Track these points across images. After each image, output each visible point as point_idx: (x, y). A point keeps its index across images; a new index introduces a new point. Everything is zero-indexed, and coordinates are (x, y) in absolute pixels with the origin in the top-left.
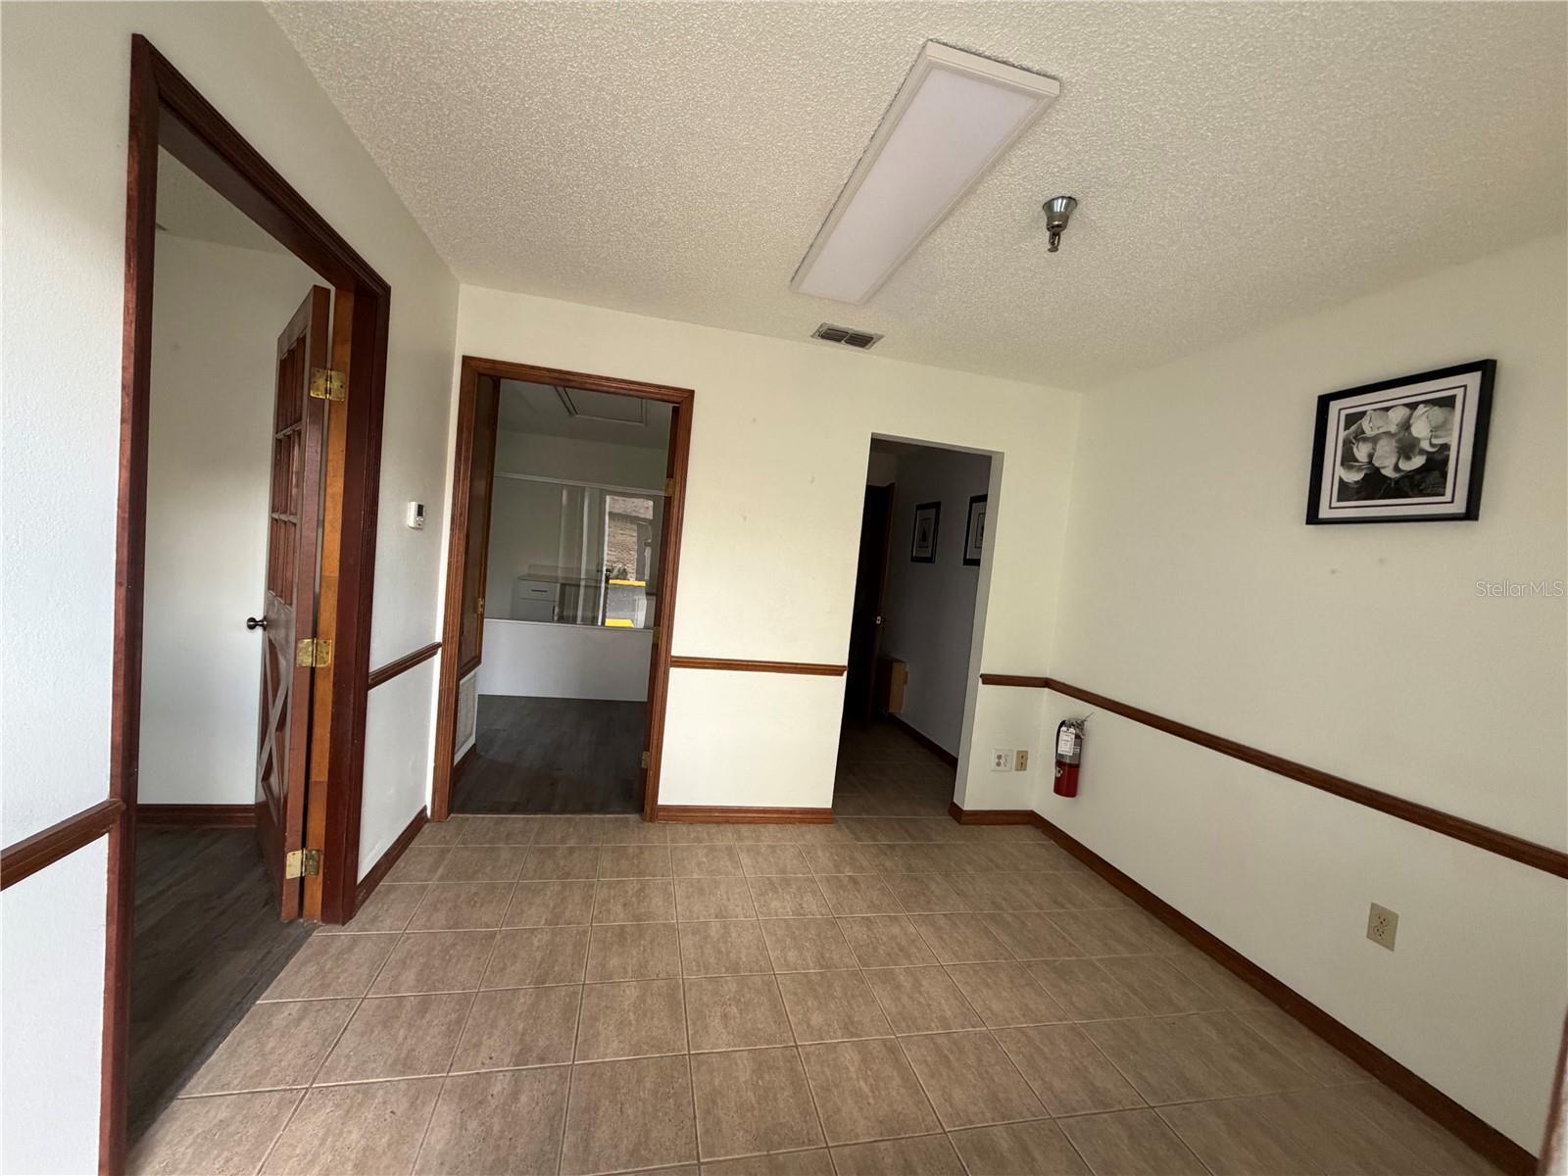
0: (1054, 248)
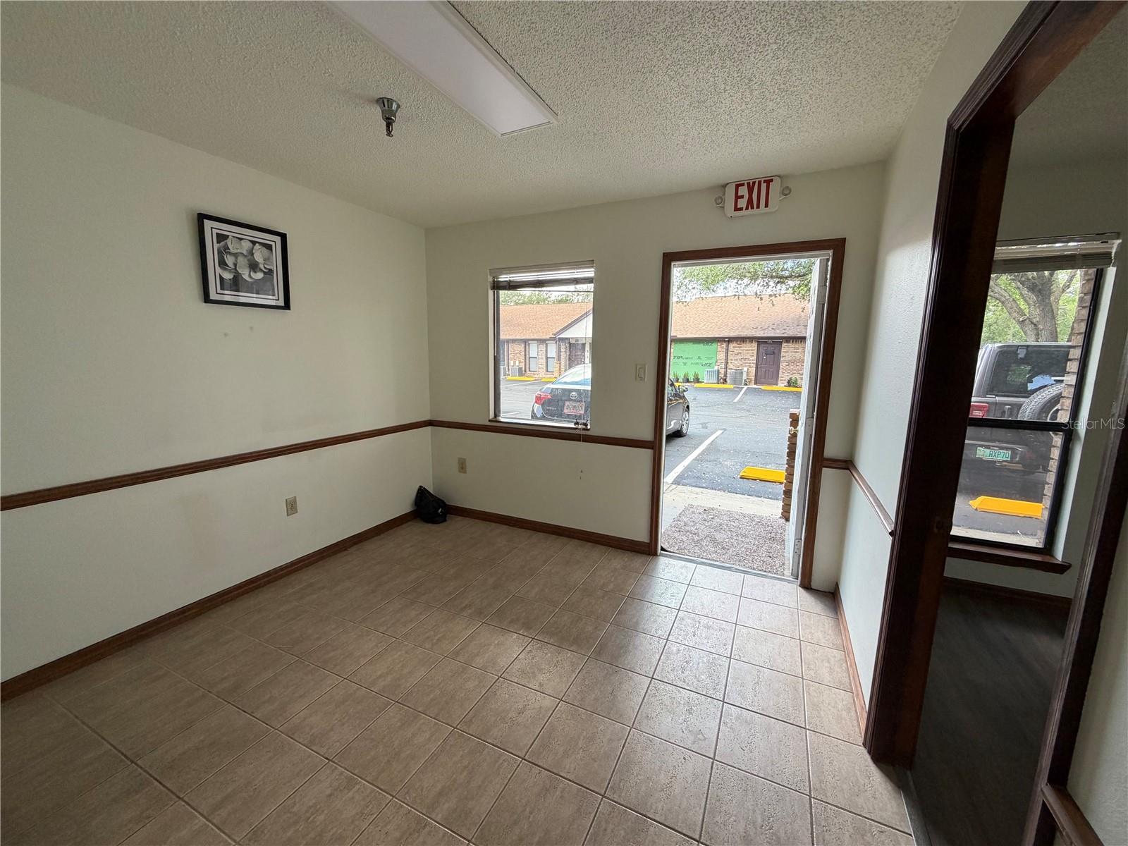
0: (389, 133)
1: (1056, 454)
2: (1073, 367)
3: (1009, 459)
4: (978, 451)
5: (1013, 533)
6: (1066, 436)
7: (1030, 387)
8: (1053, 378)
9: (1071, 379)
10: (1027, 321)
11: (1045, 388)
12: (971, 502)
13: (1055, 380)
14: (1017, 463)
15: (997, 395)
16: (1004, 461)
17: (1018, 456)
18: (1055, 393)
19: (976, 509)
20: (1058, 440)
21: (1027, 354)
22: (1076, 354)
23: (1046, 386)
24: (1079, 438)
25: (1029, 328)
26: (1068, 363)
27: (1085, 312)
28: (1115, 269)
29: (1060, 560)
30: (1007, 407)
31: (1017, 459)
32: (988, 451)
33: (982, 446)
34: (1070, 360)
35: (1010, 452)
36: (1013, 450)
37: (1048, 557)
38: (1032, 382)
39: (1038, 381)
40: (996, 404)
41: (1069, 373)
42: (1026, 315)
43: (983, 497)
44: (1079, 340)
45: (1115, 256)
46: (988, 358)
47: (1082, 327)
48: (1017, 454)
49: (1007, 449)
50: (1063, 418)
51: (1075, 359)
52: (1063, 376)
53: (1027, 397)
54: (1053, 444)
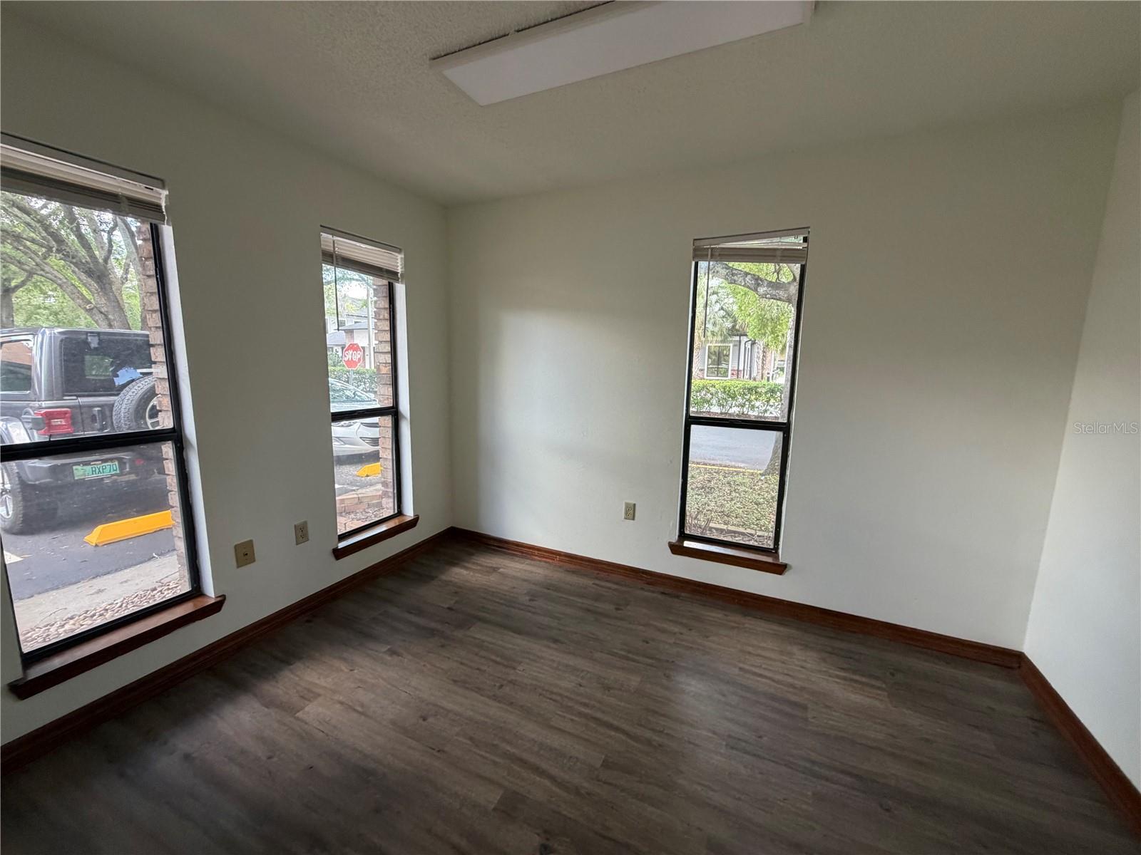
1: (171, 467)
2: (158, 354)
3: (118, 472)
4: (75, 471)
5: (149, 560)
6: (176, 445)
7: (119, 381)
8: (139, 371)
9: (161, 371)
10: (95, 309)
11: (134, 383)
12: (87, 539)
13: (141, 373)
14: (129, 473)
15: (78, 396)
16: (112, 475)
17: (128, 466)
18: (145, 388)
19: (96, 545)
20: (168, 449)
21: (100, 342)
22: (157, 337)
23: (133, 381)
24: (191, 445)
25: (99, 317)
26: (151, 348)
27: (152, 283)
28: (171, 228)
29: (213, 596)
30: (97, 409)
31: (128, 470)
32: (88, 468)
33: (78, 464)
34: (153, 346)
35: (117, 463)
36: (120, 460)
37: (200, 599)
38: (117, 376)
39: (123, 376)
40: (80, 407)
41: (155, 363)
42: (91, 303)
43: (100, 528)
44: (155, 320)
45: (166, 210)
46: (50, 347)
47: (155, 303)
48: (125, 463)
49: (111, 460)
50: (166, 422)
51: (159, 345)
52: (150, 367)
53: (118, 395)
54: (164, 456)
